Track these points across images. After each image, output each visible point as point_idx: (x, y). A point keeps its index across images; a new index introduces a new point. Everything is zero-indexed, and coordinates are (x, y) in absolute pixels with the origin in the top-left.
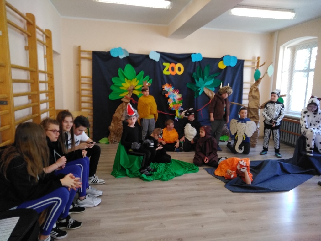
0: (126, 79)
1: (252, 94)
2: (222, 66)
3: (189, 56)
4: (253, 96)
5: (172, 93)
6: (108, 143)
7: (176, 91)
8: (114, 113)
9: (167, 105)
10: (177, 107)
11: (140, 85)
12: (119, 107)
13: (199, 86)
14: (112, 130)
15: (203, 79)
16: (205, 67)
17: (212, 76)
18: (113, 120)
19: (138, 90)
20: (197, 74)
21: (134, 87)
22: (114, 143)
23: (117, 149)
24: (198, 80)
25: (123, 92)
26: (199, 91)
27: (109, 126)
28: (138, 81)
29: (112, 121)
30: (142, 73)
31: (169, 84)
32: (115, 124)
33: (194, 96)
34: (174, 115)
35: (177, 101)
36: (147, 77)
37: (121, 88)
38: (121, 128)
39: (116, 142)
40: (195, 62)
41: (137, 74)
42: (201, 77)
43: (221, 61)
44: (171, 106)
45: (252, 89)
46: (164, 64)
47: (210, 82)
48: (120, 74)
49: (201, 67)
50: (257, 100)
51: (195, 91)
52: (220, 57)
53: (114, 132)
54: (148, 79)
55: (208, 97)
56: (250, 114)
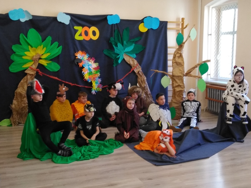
0: (29, 46)
1: (175, 60)
2: (143, 28)
3: (104, 17)
4: (176, 62)
5: (87, 62)
6: (11, 125)
7: (91, 59)
8: (16, 88)
9: (82, 76)
10: (94, 78)
11: (47, 53)
12: (22, 81)
13: (118, 53)
14: (15, 109)
15: (123, 44)
16: (123, 30)
17: (132, 40)
18: (15, 97)
19: (46, 59)
20: (114, 39)
21: (40, 56)
22: (18, 125)
23: (22, 132)
24: (116, 45)
25: (27, 62)
26: (119, 58)
27: (11, 105)
28: (45, 48)
29: (15, 99)
30: (49, 39)
31: (82, 51)
32: (18, 102)
33: (113, 64)
34: (90, 87)
35: (93, 71)
36: (56, 43)
37: (24, 57)
38: (26, 106)
39: (21, 123)
40: (112, 25)
41: (43, 40)
42: (120, 42)
43: (141, 23)
44: (87, 76)
45: (176, 55)
46: (76, 28)
47: (130, 48)
48: (22, 41)
49: (119, 31)
50: (181, 67)
51: (113, 58)
52: (140, 19)
53: (17, 111)
54: (57, 46)
55: (129, 65)
56: (174, 82)
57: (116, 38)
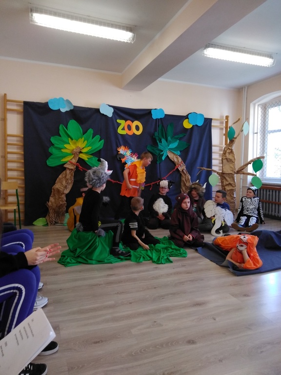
0: (69, 139)
1: (225, 156)
2: (187, 125)
3: (148, 112)
4: (227, 159)
5: (129, 157)
6: (47, 224)
7: (134, 155)
8: (54, 183)
11: (88, 146)
12: (60, 176)
13: (162, 149)
14: (51, 207)
15: (167, 141)
16: (168, 125)
17: (176, 137)
18: (52, 193)
19: (86, 153)
20: (158, 134)
21: (81, 149)
22: (54, 224)
24: (161, 142)
25: (66, 155)
26: (163, 155)
27: (47, 202)
28: (86, 142)
29: (52, 195)
30: (91, 131)
31: (125, 146)
32: (55, 199)
33: (157, 161)
36: (98, 137)
37: (63, 150)
38: (64, 204)
40: (157, 119)
41: (84, 133)
42: (164, 138)
43: (186, 119)
45: (226, 151)
46: (119, 121)
47: (174, 145)
48: (61, 132)
49: (163, 126)
50: (232, 164)
51: (157, 155)
52: (185, 115)
53: (54, 210)
54: (99, 139)
55: (173, 163)
56: (224, 180)
57: (160, 133)
